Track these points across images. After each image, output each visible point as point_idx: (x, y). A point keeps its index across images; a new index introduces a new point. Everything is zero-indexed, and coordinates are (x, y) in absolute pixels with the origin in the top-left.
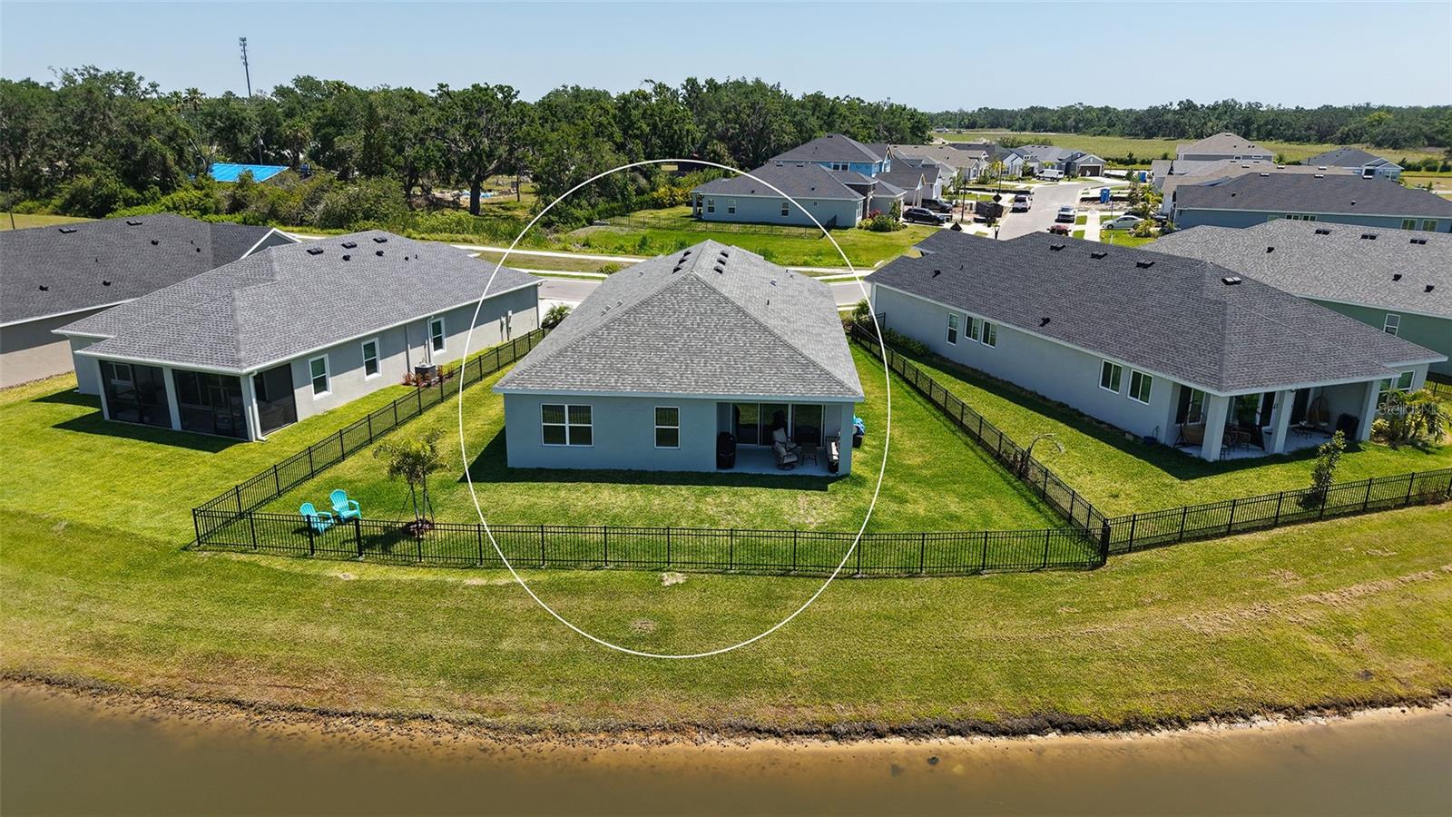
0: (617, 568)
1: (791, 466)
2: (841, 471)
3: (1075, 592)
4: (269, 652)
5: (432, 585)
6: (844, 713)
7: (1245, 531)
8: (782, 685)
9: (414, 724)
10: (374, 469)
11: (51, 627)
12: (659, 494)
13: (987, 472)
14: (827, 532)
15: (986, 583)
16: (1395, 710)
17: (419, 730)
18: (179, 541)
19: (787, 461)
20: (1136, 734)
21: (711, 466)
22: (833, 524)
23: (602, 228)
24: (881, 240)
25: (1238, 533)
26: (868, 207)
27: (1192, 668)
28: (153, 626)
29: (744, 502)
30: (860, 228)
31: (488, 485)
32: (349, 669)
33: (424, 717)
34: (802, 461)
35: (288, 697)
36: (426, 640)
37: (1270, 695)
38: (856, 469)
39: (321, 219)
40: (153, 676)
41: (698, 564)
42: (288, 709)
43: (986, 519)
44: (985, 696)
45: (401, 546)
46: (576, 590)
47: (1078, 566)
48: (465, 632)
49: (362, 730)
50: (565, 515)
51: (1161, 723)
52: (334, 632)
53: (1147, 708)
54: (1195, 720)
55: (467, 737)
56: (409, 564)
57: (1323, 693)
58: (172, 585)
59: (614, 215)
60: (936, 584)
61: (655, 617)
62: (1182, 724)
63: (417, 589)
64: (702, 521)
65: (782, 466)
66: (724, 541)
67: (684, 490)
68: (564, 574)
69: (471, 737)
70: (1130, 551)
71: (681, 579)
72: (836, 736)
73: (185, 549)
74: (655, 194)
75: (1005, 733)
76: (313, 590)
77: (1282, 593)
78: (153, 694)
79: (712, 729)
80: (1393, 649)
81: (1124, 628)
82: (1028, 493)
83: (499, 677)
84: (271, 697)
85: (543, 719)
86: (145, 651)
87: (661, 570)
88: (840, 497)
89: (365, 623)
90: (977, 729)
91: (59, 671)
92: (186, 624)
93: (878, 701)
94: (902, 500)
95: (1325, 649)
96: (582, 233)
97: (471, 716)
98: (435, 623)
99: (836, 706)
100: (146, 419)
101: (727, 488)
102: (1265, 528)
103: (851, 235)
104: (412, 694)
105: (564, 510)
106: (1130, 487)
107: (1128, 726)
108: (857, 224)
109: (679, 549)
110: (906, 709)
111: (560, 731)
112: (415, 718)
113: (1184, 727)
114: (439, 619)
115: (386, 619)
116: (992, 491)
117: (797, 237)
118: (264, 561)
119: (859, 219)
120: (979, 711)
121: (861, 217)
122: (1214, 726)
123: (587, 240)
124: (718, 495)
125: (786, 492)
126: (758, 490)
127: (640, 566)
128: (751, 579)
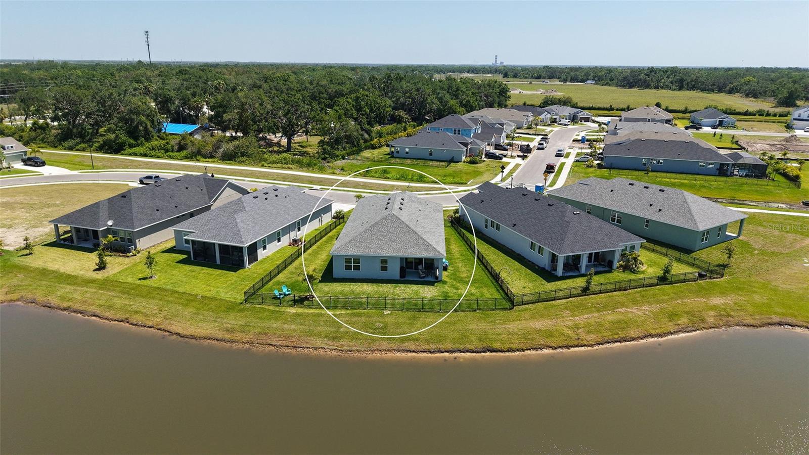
0: (371, 309)
1: (424, 277)
2: (439, 280)
3: (503, 316)
4: (277, 332)
5: (318, 314)
6: (433, 347)
7: (559, 299)
8: (417, 340)
9: (319, 350)
10: (290, 278)
11: (212, 325)
12: (381, 286)
13: (487, 279)
14: (433, 299)
15: (478, 314)
16: (583, 348)
17: (322, 352)
18: (239, 301)
19: (422, 276)
20: (510, 353)
21: (397, 276)
22: (435, 296)
23: (349, 161)
24: (473, 169)
25: (557, 300)
26: (468, 152)
27: (529, 337)
28: (241, 325)
29: (408, 289)
30: (464, 162)
31: (328, 283)
32: (299, 336)
33: (322, 348)
34: (427, 276)
35: (285, 343)
36: (319, 328)
37: (549, 344)
38: (444, 278)
39: (222, 156)
40: (246, 338)
41: (394, 308)
42: (285, 346)
43: (482, 295)
44: (471, 343)
45: (306, 303)
46: (359, 315)
47: (505, 309)
48: (330, 326)
49: (306, 351)
50: (353, 293)
51: (517, 350)
52: (293, 327)
53: (514, 346)
54: (527, 350)
55: (334, 353)
56: (310, 308)
57: (565, 343)
58: (243, 314)
59: (354, 154)
60: (463, 314)
61: (382, 323)
62: (523, 350)
63: (314, 315)
64: (395, 295)
65: (421, 278)
66: (401, 301)
67: (389, 285)
68: (355, 311)
69: (335, 353)
70: (523, 305)
71: (389, 312)
72: (431, 352)
73: (241, 303)
74: (372, 142)
75: (475, 352)
76: (284, 315)
77: (563, 317)
78: (247, 343)
79: (398, 351)
80: (589, 332)
81: (514, 326)
82: (497, 287)
83: (341, 338)
84: (280, 343)
85: (354, 348)
86: (242, 332)
87: (383, 310)
88: (438, 288)
89: (301, 324)
90: (468, 351)
91: (219, 337)
92: (250, 324)
93: (442, 344)
94: (457, 289)
95: (569, 332)
96: (340, 163)
97: (335, 347)
98: (321, 324)
99: (431, 345)
100: (207, 260)
101: (403, 285)
102: (567, 298)
103: (460, 166)
104: (319, 342)
105: (353, 292)
106: (531, 285)
107: (508, 351)
108: (463, 160)
109: (388, 303)
110: (449, 346)
111: (358, 351)
112: (320, 348)
113: (524, 351)
114: (322, 323)
115: (307, 323)
116: (486, 286)
117: (436, 167)
118: (267, 307)
119: (464, 158)
120: (469, 346)
121: (465, 157)
122: (532, 351)
123: (343, 167)
124: (400, 287)
125: (422, 286)
126: (413, 285)
127: (376, 308)
128: (409, 313)
